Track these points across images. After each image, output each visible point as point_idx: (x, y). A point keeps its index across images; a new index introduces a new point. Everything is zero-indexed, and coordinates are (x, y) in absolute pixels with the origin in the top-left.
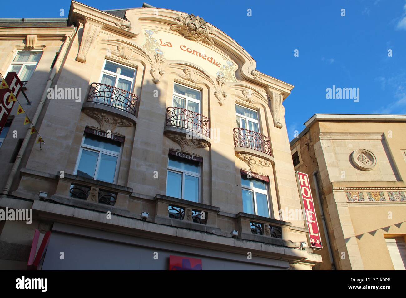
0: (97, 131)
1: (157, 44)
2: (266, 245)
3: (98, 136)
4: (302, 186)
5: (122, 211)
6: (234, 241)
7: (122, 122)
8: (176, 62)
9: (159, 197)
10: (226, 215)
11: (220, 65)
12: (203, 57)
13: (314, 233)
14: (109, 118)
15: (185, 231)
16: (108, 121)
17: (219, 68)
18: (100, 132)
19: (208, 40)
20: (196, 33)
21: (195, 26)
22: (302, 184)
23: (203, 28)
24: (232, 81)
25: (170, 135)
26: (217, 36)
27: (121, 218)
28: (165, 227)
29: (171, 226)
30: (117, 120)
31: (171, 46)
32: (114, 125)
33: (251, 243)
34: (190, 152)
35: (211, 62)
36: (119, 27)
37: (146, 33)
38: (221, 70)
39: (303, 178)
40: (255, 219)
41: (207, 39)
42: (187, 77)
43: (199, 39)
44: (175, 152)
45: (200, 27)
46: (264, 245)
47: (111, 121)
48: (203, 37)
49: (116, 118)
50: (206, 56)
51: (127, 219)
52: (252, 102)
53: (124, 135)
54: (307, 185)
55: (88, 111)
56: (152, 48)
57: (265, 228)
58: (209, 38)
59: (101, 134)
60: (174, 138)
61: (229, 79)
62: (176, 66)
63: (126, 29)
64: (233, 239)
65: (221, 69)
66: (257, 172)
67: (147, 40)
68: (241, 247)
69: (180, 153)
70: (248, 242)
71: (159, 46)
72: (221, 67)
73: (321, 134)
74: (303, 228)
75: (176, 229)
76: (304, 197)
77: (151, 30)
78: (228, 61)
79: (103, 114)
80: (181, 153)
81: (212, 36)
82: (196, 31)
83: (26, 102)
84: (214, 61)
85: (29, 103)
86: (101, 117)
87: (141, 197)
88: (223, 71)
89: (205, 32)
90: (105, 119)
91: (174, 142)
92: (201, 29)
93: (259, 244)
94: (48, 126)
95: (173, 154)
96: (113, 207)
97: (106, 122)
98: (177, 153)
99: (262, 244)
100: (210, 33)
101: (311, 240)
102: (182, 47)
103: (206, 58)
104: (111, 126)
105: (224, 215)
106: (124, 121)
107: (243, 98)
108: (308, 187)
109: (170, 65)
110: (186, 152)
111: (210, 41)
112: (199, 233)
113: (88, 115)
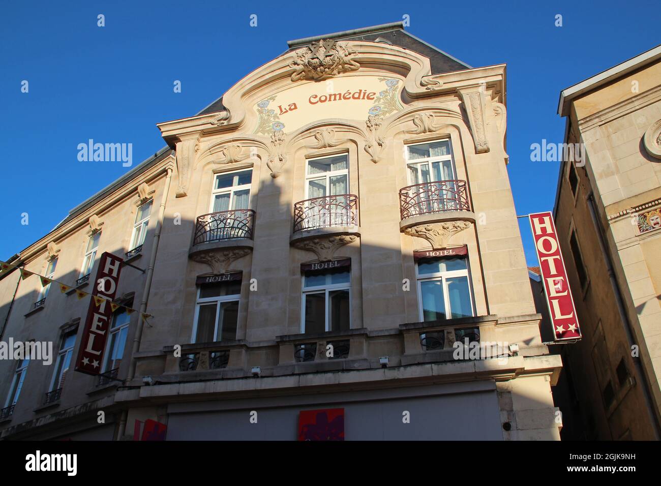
0: (209, 277)
1: (276, 117)
2: (440, 366)
3: (212, 283)
4: (538, 237)
5: (233, 372)
6: (384, 372)
7: (235, 254)
8: (301, 131)
9: (279, 340)
10: (383, 334)
11: (375, 94)
12: (345, 98)
13: (562, 314)
14: (219, 256)
15: (310, 376)
16: (219, 260)
17: (373, 101)
18: (213, 277)
19: (349, 66)
20: (325, 68)
21: (317, 60)
22: (539, 232)
23: (330, 56)
24: (397, 112)
25: (298, 245)
26: (358, 53)
27: (229, 382)
28: (284, 378)
29: (293, 375)
30: (228, 255)
31: (296, 108)
32: (227, 261)
33: (414, 368)
34: (329, 258)
35: (359, 98)
36: (216, 126)
37: (259, 108)
38: (377, 103)
39: (542, 222)
40: (426, 327)
41: (346, 65)
42: (321, 143)
43: (335, 72)
44: (310, 265)
45: (327, 56)
46: (436, 366)
47: (222, 258)
48: (340, 66)
49: (226, 253)
50: (350, 93)
51: (236, 381)
52: (434, 129)
53: (241, 269)
54: (549, 231)
55: (195, 257)
56: (269, 126)
57: (447, 336)
58: (348, 62)
59: (215, 279)
60: (305, 246)
61: (392, 110)
62: (302, 136)
63: (226, 123)
64: (383, 370)
65: (375, 101)
66: (445, 246)
67: (261, 117)
68: (396, 378)
69: (316, 265)
70: (409, 368)
71: (278, 118)
72: (375, 98)
73: (580, 122)
74: (532, 313)
75: (297, 377)
76: (542, 255)
77: (266, 99)
78: (388, 80)
79: (210, 254)
80: (318, 264)
81: (352, 56)
82: (323, 66)
83: (141, 272)
84: (365, 93)
85: (144, 272)
86: (209, 259)
87: (261, 345)
88: (381, 102)
89: (338, 58)
90: (215, 258)
91: (307, 252)
92: (328, 58)
93: (428, 366)
94: (156, 294)
95: (307, 269)
96: (225, 369)
97: (217, 262)
98: (313, 266)
99: (433, 365)
100: (346, 56)
101: (556, 329)
102: (313, 100)
103: (351, 96)
104: (224, 264)
105: (380, 334)
106: (237, 251)
107: (416, 131)
108: (552, 235)
109: (293, 140)
110: (325, 260)
111: (352, 65)
112: (330, 375)
113: (197, 262)
